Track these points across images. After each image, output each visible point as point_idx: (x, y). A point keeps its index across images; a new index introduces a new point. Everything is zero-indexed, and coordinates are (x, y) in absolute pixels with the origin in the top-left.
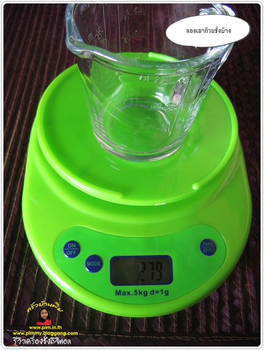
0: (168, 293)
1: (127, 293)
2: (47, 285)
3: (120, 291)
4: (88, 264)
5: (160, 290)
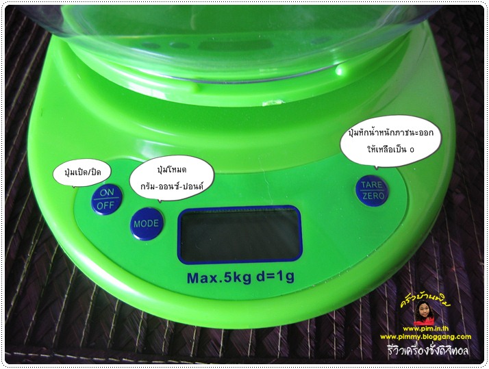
0: (293, 279)
1: (209, 279)
2: (71, 272)
3: (196, 275)
4: (136, 225)
5: (276, 271)
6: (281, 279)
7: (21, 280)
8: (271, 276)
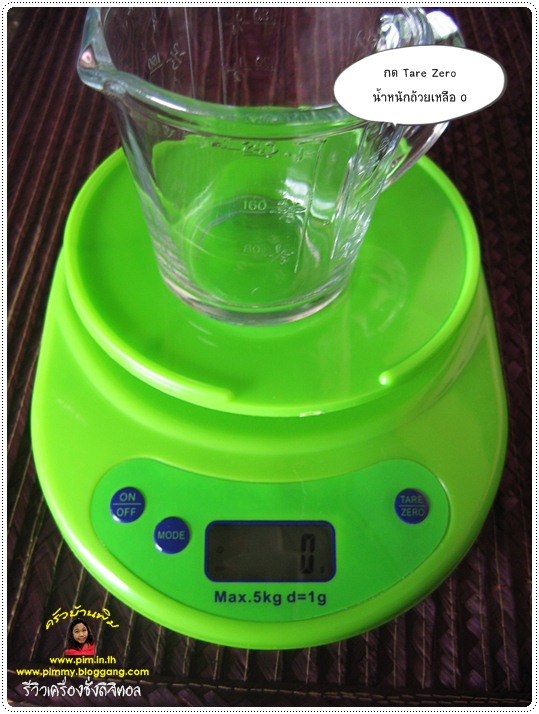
0: (324, 601)
1: (238, 598)
2: (78, 578)
3: (224, 593)
4: (160, 536)
5: (307, 592)
6: (312, 600)
7: (21, 584)
8: (302, 597)
